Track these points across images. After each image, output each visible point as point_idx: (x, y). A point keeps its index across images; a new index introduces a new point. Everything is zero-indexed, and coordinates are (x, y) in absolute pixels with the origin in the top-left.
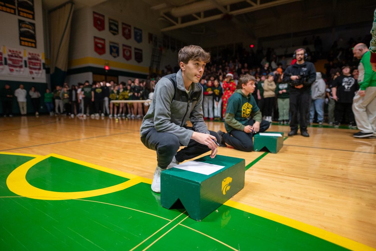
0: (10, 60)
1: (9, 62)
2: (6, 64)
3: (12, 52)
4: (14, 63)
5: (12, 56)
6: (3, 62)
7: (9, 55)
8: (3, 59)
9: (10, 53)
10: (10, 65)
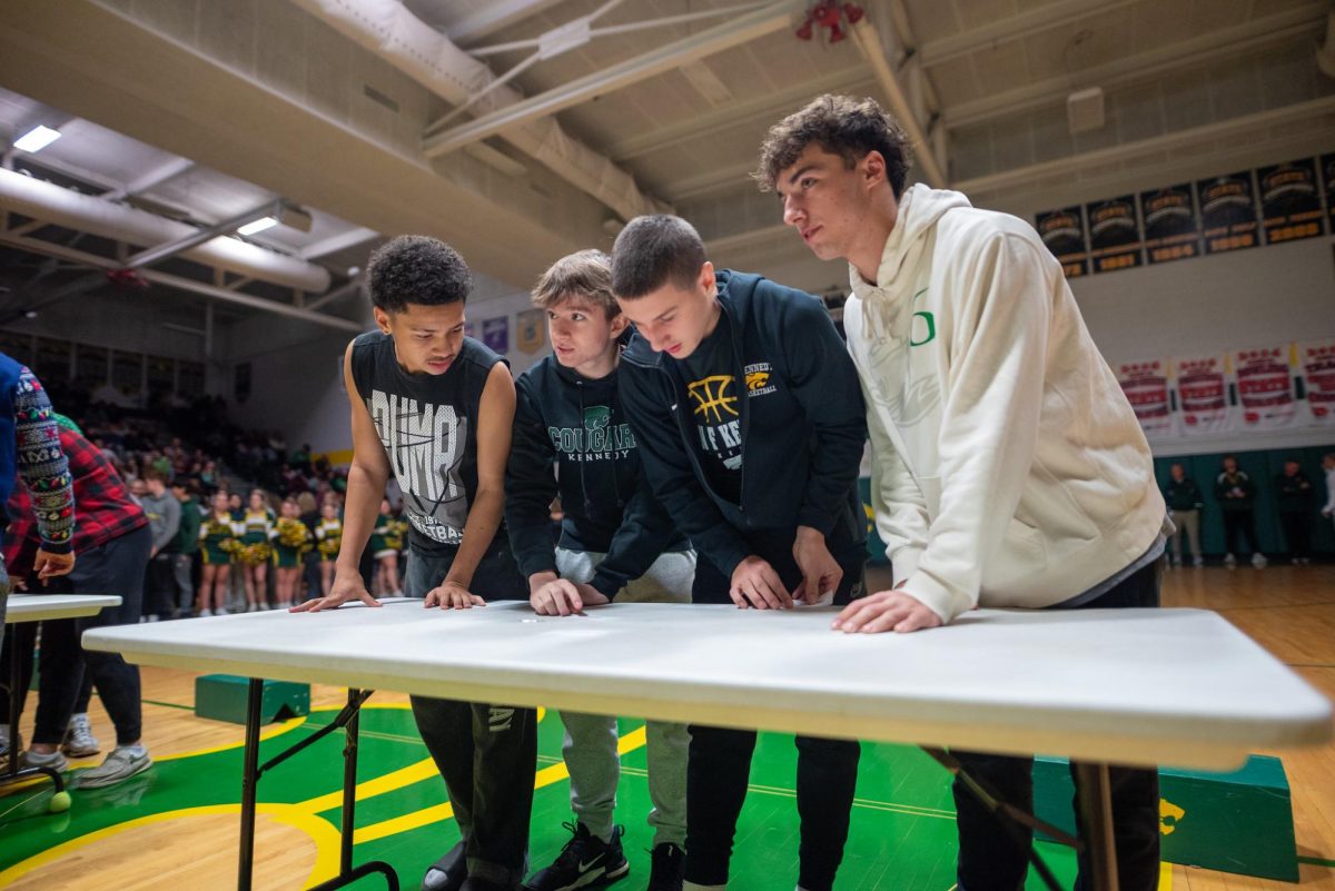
0: (1314, 379)
1: (1311, 388)
2: (1300, 395)
3: (1320, 355)
4: (1324, 388)
5: (1318, 367)
6: (1292, 391)
7: (1309, 367)
8: (1292, 384)
9: (1312, 360)
10: (1314, 397)
